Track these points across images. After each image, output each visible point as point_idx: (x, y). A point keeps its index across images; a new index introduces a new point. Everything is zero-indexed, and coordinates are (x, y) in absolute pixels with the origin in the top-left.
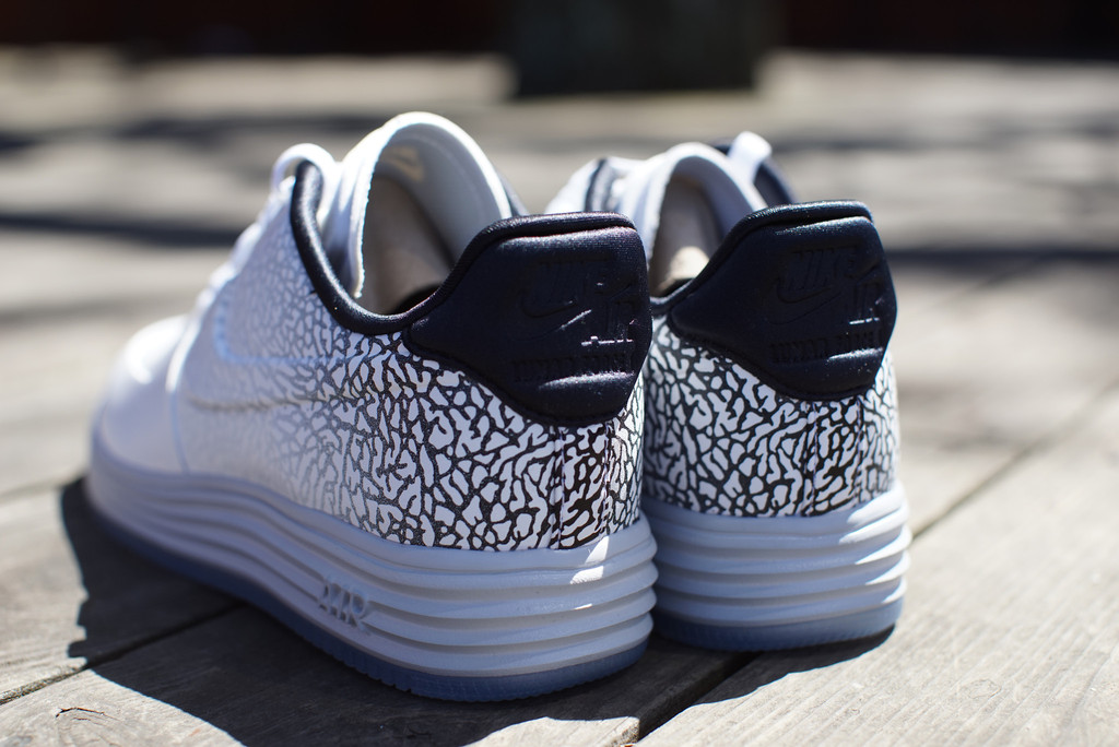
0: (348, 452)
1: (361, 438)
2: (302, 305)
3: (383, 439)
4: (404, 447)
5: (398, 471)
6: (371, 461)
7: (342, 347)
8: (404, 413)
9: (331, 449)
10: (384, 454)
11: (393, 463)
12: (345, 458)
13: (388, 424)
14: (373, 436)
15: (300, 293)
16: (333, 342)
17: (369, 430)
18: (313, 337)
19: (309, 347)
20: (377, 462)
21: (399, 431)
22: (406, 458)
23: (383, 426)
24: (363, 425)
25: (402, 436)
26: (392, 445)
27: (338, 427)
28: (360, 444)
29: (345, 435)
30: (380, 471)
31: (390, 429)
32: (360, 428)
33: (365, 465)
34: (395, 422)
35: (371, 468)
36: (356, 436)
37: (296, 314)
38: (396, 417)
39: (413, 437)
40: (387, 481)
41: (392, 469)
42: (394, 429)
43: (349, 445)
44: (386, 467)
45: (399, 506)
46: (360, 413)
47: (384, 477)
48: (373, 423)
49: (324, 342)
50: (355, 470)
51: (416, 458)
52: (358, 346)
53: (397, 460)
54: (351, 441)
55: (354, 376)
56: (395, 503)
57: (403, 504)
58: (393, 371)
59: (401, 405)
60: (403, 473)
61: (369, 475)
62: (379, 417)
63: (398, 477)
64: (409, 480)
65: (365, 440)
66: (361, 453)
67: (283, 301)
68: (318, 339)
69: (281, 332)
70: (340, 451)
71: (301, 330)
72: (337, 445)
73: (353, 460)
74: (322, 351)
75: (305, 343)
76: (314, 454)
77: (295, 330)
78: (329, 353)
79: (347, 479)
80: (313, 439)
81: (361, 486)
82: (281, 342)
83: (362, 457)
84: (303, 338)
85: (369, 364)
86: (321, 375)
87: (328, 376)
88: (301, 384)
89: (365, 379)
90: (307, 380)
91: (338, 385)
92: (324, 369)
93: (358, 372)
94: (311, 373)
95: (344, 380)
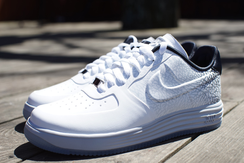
0: (209, 91)
1: (211, 88)
3: (214, 87)
4: (217, 86)
6: (213, 91)
7: (203, 74)
9: (206, 93)
10: (215, 89)
12: (208, 93)
13: (214, 84)
14: (213, 87)
16: (201, 74)
17: (212, 86)
18: (196, 75)
19: (196, 77)
21: (216, 84)
23: (214, 85)
24: (211, 86)
26: (215, 87)
27: (207, 88)
28: (211, 89)
30: (214, 92)
31: (215, 84)
32: (210, 87)
33: (212, 93)
34: (215, 83)
36: (210, 88)
38: (215, 82)
41: (216, 91)
43: (209, 90)
44: (215, 91)
47: (215, 93)
48: (212, 85)
50: (210, 94)
51: (218, 87)
52: (206, 73)
54: (209, 89)
57: (218, 96)
58: (214, 75)
61: (213, 94)
63: (217, 92)
64: (218, 91)
65: (212, 88)
67: (187, 71)
68: (198, 75)
69: (189, 77)
70: (207, 92)
71: (193, 75)
72: (207, 91)
73: (210, 93)
74: (199, 77)
75: (195, 77)
76: (202, 95)
77: (192, 75)
78: (201, 76)
79: (209, 96)
80: (202, 93)
81: (212, 96)
82: (189, 78)
83: (211, 91)
84: (194, 76)
85: (211, 75)
86: (202, 80)
87: (204, 80)
88: (198, 84)
89: (211, 78)
90: (200, 82)
91: (207, 80)
92: (203, 79)
93: (209, 77)
94: (200, 81)
95: (208, 79)
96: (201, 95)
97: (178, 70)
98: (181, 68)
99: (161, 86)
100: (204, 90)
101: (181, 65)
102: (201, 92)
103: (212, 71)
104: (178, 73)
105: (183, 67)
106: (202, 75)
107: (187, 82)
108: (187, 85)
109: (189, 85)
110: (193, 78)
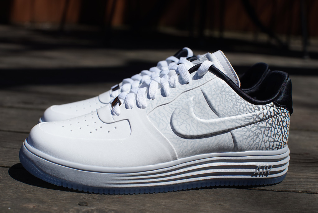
0: (264, 133)
1: (268, 129)
2: (240, 101)
3: (274, 127)
4: (279, 128)
5: (278, 134)
6: (271, 133)
7: (258, 109)
8: (278, 120)
9: (259, 134)
10: (274, 131)
11: (277, 132)
12: (263, 135)
13: (275, 124)
14: (271, 127)
15: (238, 98)
16: (254, 108)
17: (270, 126)
18: (246, 108)
19: (246, 111)
20: (273, 133)
21: (277, 125)
22: (279, 130)
23: (274, 125)
24: (268, 126)
25: (278, 125)
26: (276, 128)
27: (261, 128)
28: (268, 130)
29: (263, 130)
30: (273, 135)
32: (267, 127)
33: (269, 135)
34: (276, 123)
35: (271, 135)
36: (266, 129)
37: (239, 104)
38: (276, 121)
39: (280, 125)
40: (276, 137)
41: (276, 134)
42: (276, 125)
43: (264, 132)
44: (275, 133)
45: (278, 142)
46: (267, 123)
47: (275, 136)
48: (271, 125)
49: (251, 109)
50: (266, 137)
51: (281, 130)
52: (263, 108)
53: (277, 131)
54: (265, 130)
55: (266, 115)
56: (278, 141)
57: (279, 141)
58: (276, 111)
59: (277, 119)
60: (279, 134)
61: (271, 137)
62: (272, 123)
63: (278, 135)
64: (280, 135)
65: (269, 129)
66: (268, 132)
67: (232, 101)
68: (249, 109)
69: (234, 109)
70: (261, 134)
71: (241, 107)
72: (260, 132)
73: (265, 135)
74: (251, 111)
75: (244, 111)
76: (253, 137)
77: (239, 108)
78: (254, 111)
79: (264, 140)
80: (252, 134)
81: (268, 140)
82: (235, 112)
83: (268, 133)
84: (243, 109)
85: (270, 111)
86: (255, 117)
87: (258, 116)
88: (248, 120)
89: (269, 115)
90: (250, 119)
91: (262, 118)
92: (256, 115)
93: (267, 114)
94: (251, 117)
95: (263, 116)
96: (250, 135)
97: (218, 99)
98: (224, 96)
99: (191, 117)
100: (256, 131)
101: (224, 93)
102: (250, 132)
103: (273, 106)
104: (218, 103)
105: (227, 96)
106: (256, 110)
107: (230, 116)
108: (229, 121)
109: (233, 120)
110: (240, 113)
